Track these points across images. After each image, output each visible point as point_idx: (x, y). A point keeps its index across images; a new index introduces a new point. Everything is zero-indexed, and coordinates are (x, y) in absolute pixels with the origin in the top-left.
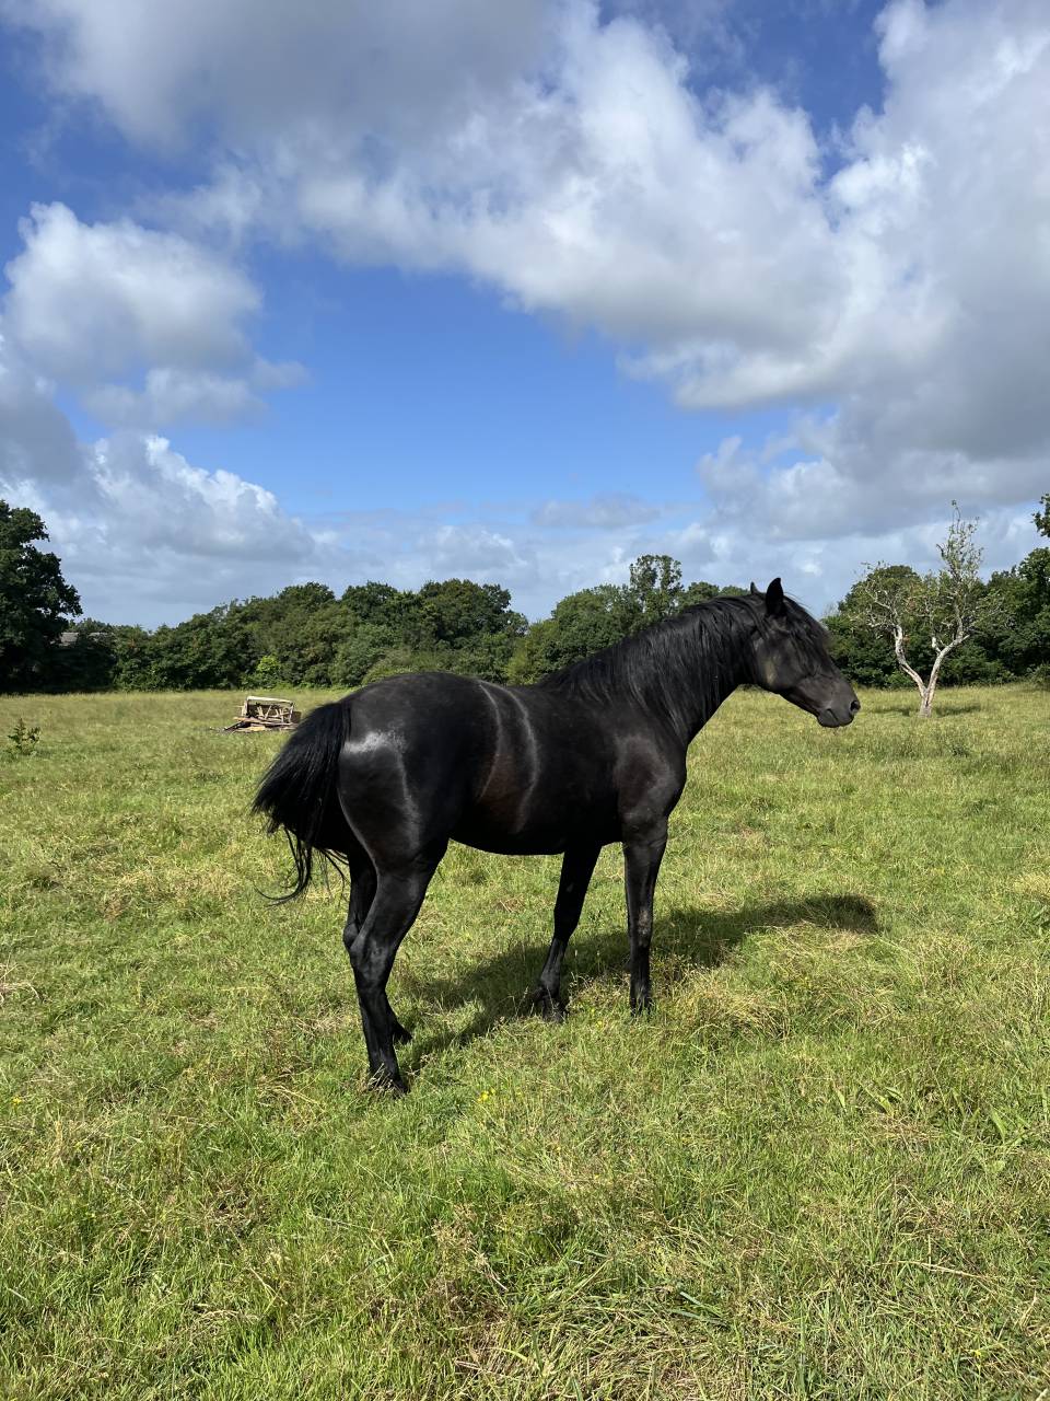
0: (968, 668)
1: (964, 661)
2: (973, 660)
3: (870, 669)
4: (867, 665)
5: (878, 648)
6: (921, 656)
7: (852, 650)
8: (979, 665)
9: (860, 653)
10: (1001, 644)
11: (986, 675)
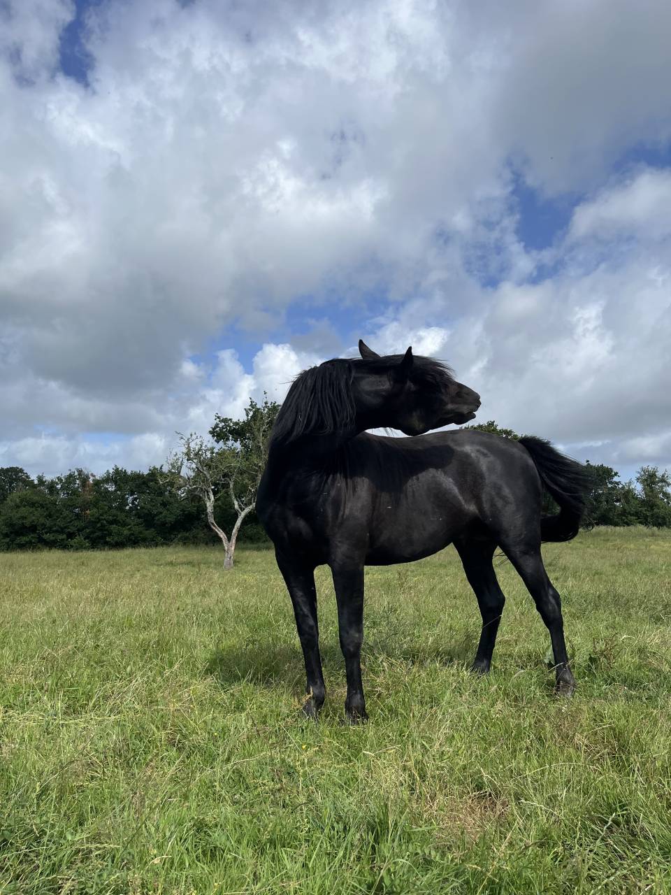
0: (133, 534)
1: (129, 529)
2: (137, 529)
3: (56, 535)
4: (54, 532)
5: (64, 518)
6: (99, 525)
7: (42, 520)
8: (141, 533)
9: (48, 523)
10: (157, 518)
11: (144, 540)
